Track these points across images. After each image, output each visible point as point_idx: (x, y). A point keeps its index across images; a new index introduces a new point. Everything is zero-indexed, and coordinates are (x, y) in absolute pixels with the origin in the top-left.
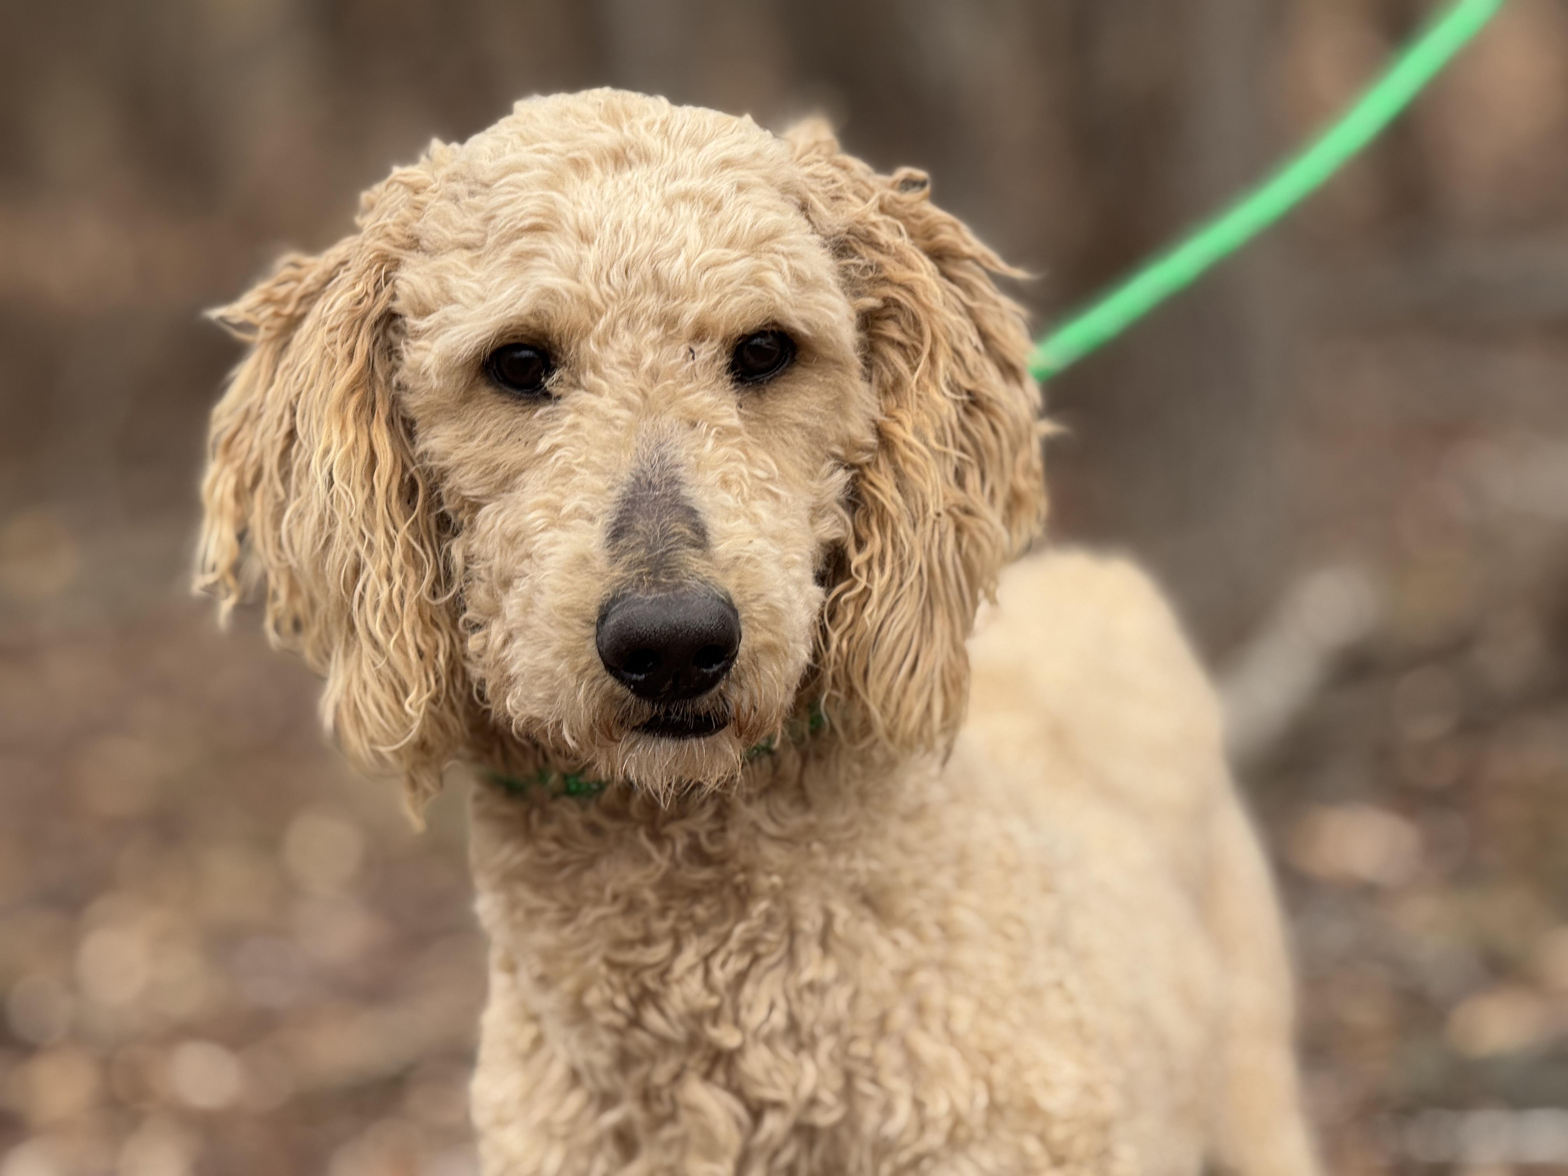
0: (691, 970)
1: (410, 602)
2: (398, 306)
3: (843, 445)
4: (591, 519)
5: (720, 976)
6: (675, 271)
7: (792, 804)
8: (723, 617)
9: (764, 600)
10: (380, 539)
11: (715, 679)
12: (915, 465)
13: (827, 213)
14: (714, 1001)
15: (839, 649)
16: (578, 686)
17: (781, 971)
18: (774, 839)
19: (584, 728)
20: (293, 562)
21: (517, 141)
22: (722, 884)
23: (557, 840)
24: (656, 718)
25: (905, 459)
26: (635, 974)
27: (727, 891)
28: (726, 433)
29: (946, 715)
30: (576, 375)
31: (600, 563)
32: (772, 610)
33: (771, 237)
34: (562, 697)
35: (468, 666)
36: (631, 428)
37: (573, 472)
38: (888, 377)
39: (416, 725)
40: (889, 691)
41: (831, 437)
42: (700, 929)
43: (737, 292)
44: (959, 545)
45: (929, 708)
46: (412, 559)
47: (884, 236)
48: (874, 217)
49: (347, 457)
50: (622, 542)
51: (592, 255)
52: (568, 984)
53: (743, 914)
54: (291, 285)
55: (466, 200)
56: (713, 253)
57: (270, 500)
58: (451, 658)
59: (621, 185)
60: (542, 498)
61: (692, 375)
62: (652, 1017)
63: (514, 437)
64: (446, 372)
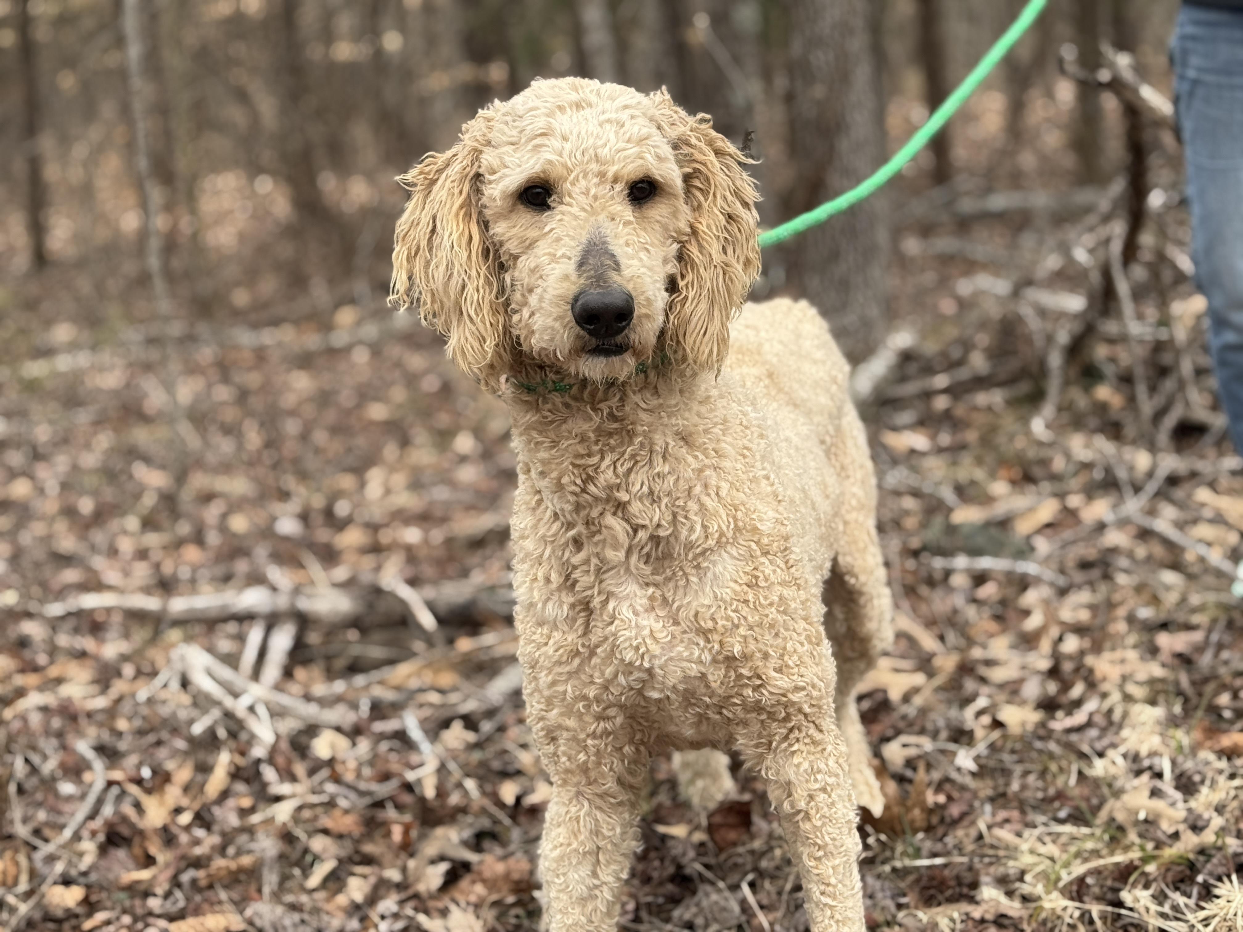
0: (608, 467)
1: (487, 301)
2: (481, 171)
3: (676, 232)
4: (570, 258)
5: (620, 470)
6: (604, 154)
7: (652, 395)
8: (628, 301)
9: (645, 295)
10: (474, 273)
11: (624, 328)
12: (707, 242)
13: (669, 130)
14: (618, 481)
15: (673, 322)
16: (564, 332)
17: (646, 468)
18: (645, 410)
19: (567, 351)
20: (433, 287)
21: (534, 97)
22: (622, 429)
23: (550, 411)
24: (598, 346)
25: (703, 239)
26: (584, 469)
27: (624, 433)
28: (627, 223)
29: (718, 355)
30: (561, 198)
31: (574, 277)
32: (648, 300)
33: (646, 139)
34: (558, 337)
35: (512, 330)
36: (586, 220)
37: (561, 239)
38: (696, 204)
39: (490, 355)
40: (695, 342)
41: (671, 229)
42: (612, 450)
43: (633, 162)
44: (725, 281)
45: (711, 351)
46: (488, 283)
47: (693, 141)
48: (689, 133)
49: (459, 238)
50: (583, 268)
51: (568, 146)
52: (554, 475)
53: (631, 443)
54: (432, 166)
55: (511, 123)
56: (621, 145)
57: (423, 261)
58: (504, 327)
59: (580, 117)
60: (547, 251)
61: (612, 198)
62: (592, 488)
63: (534, 226)
64: (504, 198)
